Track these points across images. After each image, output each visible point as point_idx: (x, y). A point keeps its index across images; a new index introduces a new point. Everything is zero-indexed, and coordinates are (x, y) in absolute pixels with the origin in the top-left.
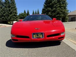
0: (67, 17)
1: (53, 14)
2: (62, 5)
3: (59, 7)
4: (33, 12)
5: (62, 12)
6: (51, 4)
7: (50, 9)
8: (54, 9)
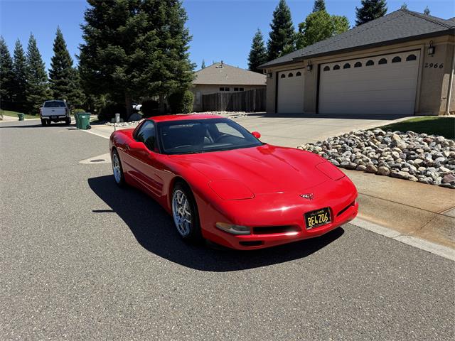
0: (188, 93)
1: (134, 77)
2: (171, 41)
3: (159, 45)
4: (3, 50)
5: (171, 71)
7: (119, 51)
8: (139, 53)
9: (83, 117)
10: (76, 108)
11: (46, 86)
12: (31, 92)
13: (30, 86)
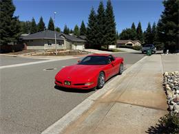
4: (149, 26)
6: (175, 13)
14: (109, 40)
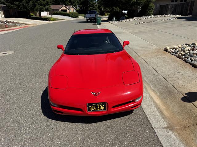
0: (151, 5)
9: (98, 19)
10: (107, 12)
11: (95, 3)
12: (90, 6)
13: (90, 3)
14: (41, 4)
